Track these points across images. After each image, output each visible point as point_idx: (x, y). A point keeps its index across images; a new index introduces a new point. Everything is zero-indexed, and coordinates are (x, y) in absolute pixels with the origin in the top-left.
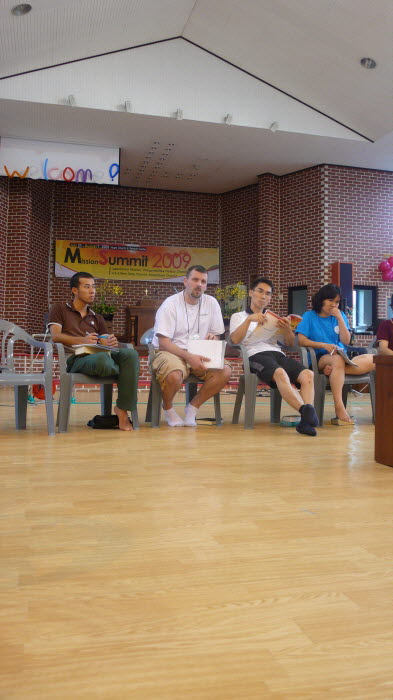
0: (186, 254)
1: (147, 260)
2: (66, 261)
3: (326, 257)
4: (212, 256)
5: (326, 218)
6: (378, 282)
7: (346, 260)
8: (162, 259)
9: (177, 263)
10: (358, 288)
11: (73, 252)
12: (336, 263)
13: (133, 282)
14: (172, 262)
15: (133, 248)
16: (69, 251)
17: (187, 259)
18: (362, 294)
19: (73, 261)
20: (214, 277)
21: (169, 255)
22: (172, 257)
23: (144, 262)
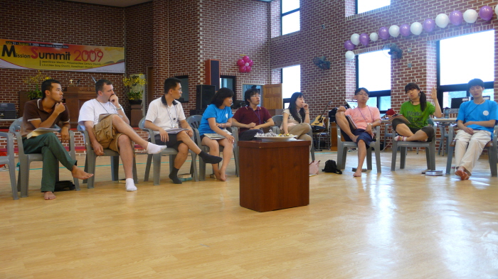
0: (100, 51)
1: (69, 55)
2: (3, 55)
3: (201, 56)
4: (119, 53)
5: (201, 29)
6: (237, 73)
7: (215, 58)
8: (81, 54)
9: (93, 58)
10: (223, 77)
11: (9, 47)
12: (209, 60)
13: (59, 72)
14: (89, 57)
15: (58, 46)
16: (5, 48)
17: (100, 54)
18: (225, 80)
19: (9, 55)
20: (121, 68)
21: (87, 52)
22: (88, 53)
23: (67, 57)
